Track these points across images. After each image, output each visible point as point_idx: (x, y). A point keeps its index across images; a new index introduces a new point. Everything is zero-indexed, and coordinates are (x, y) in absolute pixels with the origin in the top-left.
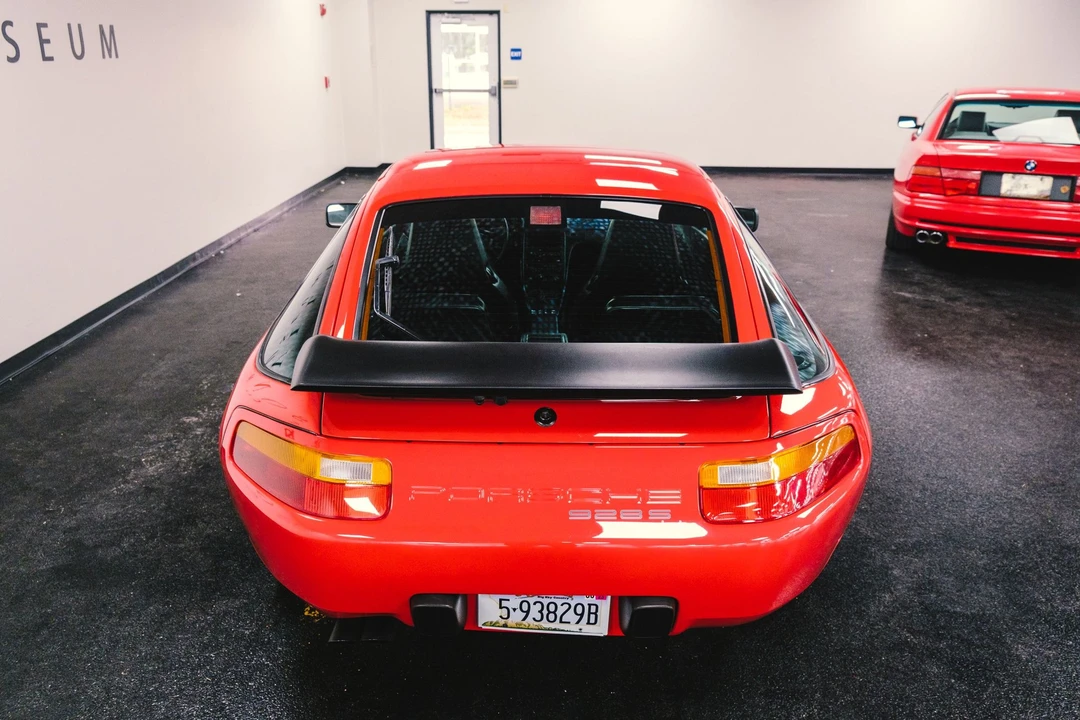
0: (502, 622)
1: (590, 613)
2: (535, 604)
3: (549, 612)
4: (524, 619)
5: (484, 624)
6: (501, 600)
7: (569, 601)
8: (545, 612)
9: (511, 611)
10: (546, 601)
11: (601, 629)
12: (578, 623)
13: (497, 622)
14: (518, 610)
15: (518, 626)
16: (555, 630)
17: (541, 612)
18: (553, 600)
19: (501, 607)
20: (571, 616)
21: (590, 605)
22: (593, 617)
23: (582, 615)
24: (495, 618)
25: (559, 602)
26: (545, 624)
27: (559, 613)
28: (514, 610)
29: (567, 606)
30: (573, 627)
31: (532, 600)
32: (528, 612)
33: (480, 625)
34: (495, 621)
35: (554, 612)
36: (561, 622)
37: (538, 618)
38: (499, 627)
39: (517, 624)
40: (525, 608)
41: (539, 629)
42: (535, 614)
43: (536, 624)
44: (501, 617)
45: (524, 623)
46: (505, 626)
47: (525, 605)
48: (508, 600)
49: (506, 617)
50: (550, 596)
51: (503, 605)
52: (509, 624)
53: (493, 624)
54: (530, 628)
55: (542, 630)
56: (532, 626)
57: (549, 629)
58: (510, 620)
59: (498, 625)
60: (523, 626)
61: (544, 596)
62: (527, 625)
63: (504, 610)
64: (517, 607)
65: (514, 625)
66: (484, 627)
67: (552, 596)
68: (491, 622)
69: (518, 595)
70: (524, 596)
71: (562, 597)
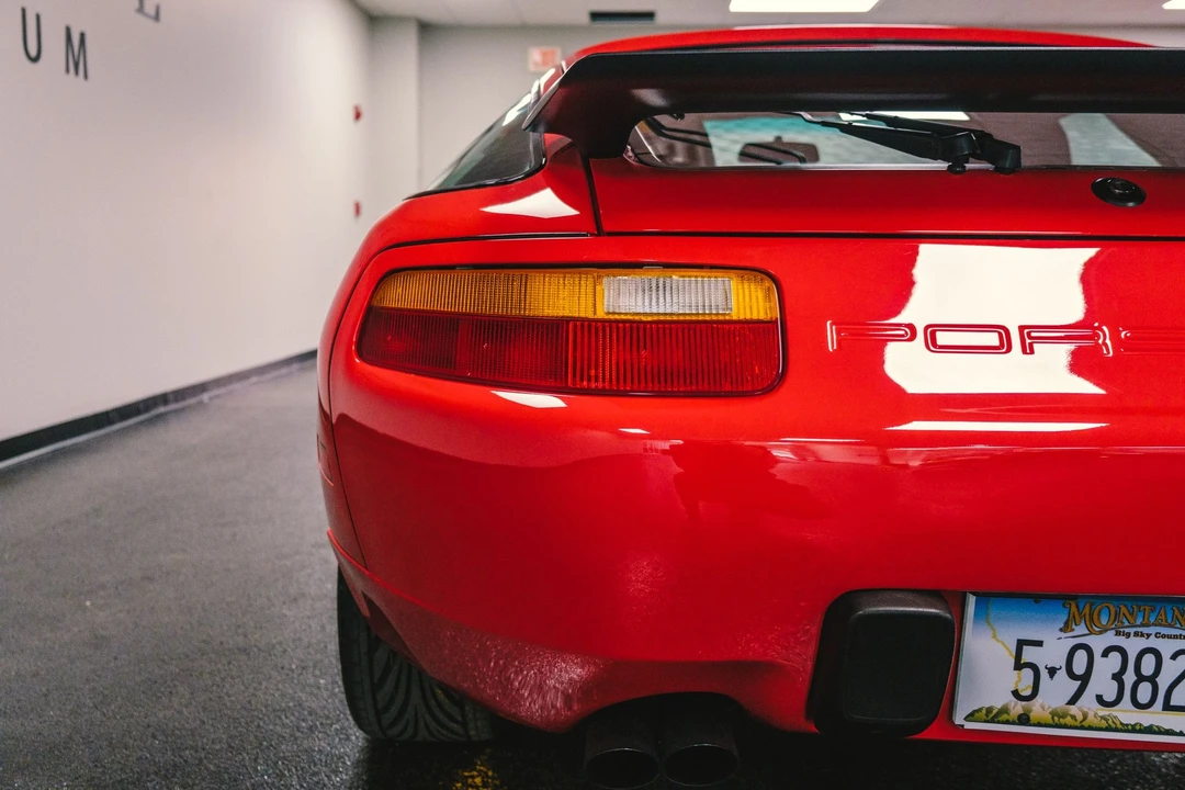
0: (1018, 708)
2: (1105, 654)
3: (1141, 678)
4: (1073, 701)
5: (969, 718)
6: (1021, 644)
8: (1129, 677)
9: (1044, 674)
10: (1133, 646)
13: (1004, 710)
14: (1062, 674)
15: (1057, 718)
16: (1149, 730)
17: (1118, 677)
18: (1153, 643)
19: (1019, 666)
24: (999, 697)
25: (1167, 648)
26: (1126, 714)
27: (1164, 681)
28: (1052, 672)
29: (1184, 661)
31: (1098, 643)
32: (1085, 679)
33: (959, 719)
34: (998, 705)
35: (1152, 679)
36: (1167, 707)
37: (1110, 696)
38: (1007, 722)
39: (1054, 714)
40: (1080, 665)
41: (1108, 729)
42: (1102, 683)
43: (1104, 712)
44: (1016, 693)
45: (1073, 710)
46: (1024, 719)
47: (1081, 656)
48: (1039, 644)
49: (1028, 693)
50: (1145, 630)
51: (1025, 658)
52: (1033, 716)
53: (992, 715)
54: (1086, 724)
55: (1116, 730)
56: (1091, 720)
57: (1134, 729)
58: (1038, 700)
59: (1004, 717)
60: (1068, 720)
61: (1132, 630)
62: (1080, 718)
63: (1028, 673)
64: (1061, 662)
65: (1047, 717)
66: (969, 726)
67: (1152, 630)
68: (989, 710)
69: (1066, 628)
70: (1081, 629)
71: (1178, 632)
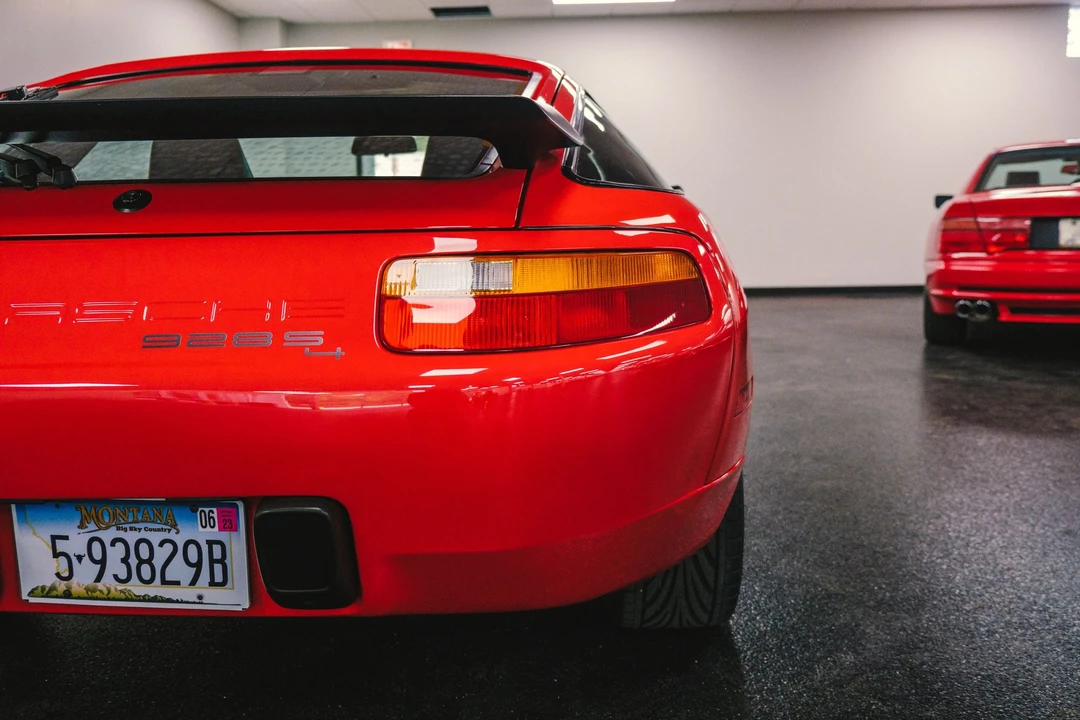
0: (62, 586)
1: (212, 561)
2: (113, 544)
3: (141, 562)
4: (98, 579)
5: (32, 593)
6: (54, 538)
7: (172, 535)
8: (133, 561)
9: (75, 561)
10: (132, 538)
11: (234, 597)
12: (193, 583)
13: (53, 588)
14: (86, 559)
15: (91, 592)
16: (155, 599)
17: (125, 560)
18: (143, 535)
19: (56, 555)
20: (179, 570)
21: (210, 543)
22: (218, 568)
23: (198, 565)
24: (49, 580)
25: (155, 538)
26: (136, 588)
27: (158, 563)
28: (80, 558)
29: (168, 548)
30: (186, 593)
31: (107, 536)
32: (103, 562)
33: (25, 596)
34: (48, 584)
35: (149, 561)
36: (164, 582)
37: (123, 575)
38: (57, 597)
39: (87, 589)
40: (97, 554)
41: (127, 600)
42: (115, 566)
43: (121, 587)
44: (58, 575)
45: (100, 586)
46: (68, 594)
47: (96, 547)
48: (66, 538)
49: (66, 574)
50: (137, 526)
51: (59, 549)
52: (73, 591)
53: (48, 592)
54: (110, 596)
55: (132, 600)
56: (113, 593)
57: (145, 599)
58: (74, 580)
59: (54, 593)
60: (97, 594)
61: (128, 526)
62: (106, 592)
63: (62, 559)
64: (83, 551)
65: (83, 592)
66: (32, 600)
67: (141, 525)
68: (43, 588)
69: (81, 526)
70: (92, 526)
71: (160, 526)
